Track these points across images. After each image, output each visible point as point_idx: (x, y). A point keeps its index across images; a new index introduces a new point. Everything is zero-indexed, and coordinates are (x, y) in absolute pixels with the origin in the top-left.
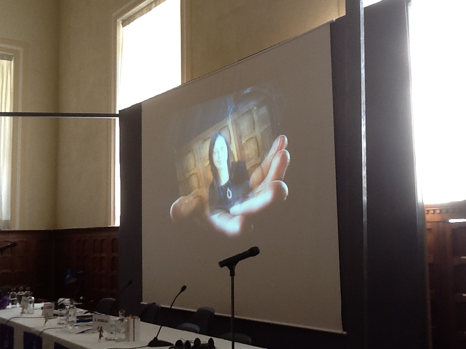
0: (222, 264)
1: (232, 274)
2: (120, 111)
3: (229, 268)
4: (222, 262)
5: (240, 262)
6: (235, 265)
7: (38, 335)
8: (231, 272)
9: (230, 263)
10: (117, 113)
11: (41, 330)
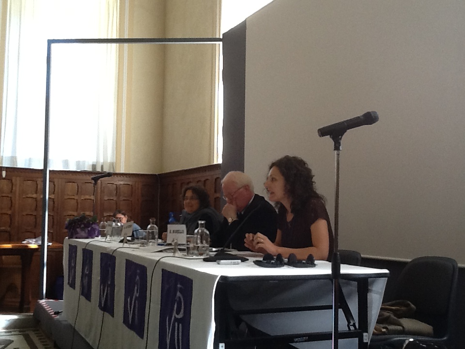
0: (323, 132)
1: (337, 148)
2: (223, 35)
3: (333, 139)
4: (324, 128)
5: (348, 130)
6: (342, 136)
7: (111, 254)
8: (335, 145)
9: (335, 132)
10: (221, 37)
11: (115, 249)
